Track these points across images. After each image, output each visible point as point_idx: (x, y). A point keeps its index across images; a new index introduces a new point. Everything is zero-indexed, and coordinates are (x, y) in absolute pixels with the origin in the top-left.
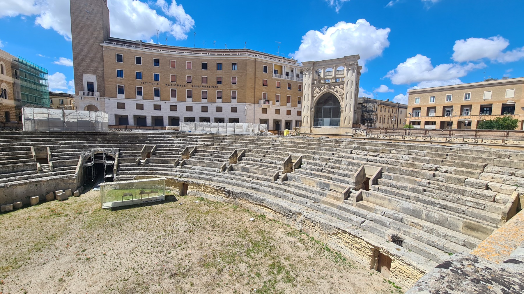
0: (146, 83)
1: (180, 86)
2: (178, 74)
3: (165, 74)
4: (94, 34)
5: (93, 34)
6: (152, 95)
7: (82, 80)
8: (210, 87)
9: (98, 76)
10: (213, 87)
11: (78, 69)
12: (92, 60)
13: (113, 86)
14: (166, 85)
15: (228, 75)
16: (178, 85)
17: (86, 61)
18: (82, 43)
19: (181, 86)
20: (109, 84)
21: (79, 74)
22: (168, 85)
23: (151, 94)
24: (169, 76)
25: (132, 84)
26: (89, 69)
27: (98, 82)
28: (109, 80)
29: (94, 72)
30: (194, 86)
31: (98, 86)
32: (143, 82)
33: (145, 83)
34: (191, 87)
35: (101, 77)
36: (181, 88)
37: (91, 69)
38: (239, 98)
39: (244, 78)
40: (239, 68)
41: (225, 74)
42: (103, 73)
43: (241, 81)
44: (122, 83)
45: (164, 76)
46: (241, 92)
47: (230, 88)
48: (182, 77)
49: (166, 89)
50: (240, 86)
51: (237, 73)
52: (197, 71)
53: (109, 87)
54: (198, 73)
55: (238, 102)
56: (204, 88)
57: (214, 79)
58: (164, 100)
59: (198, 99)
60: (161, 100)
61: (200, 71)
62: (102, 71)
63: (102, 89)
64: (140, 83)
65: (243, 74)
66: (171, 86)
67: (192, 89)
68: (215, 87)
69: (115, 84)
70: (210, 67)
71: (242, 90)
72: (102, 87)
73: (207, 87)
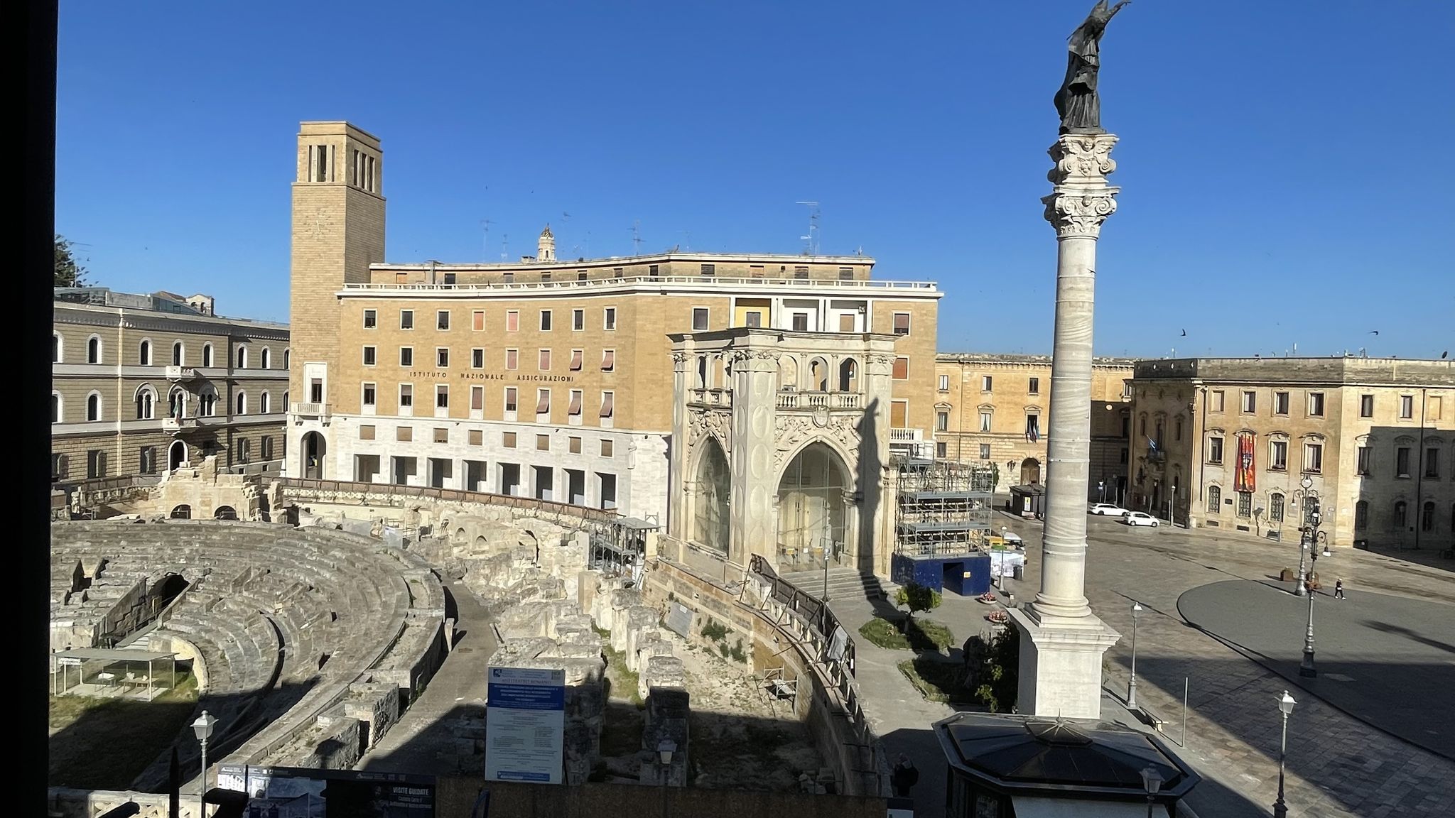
1: (493, 378)
2: (488, 345)
4: (329, 272)
5: (327, 272)
7: (301, 376)
8: (557, 379)
9: (330, 364)
10: (563, 379)
11: (296, 354)
12: (321, 330)
13: (356, 385)
15: (594, 343)
17: (311, 334)
19: (495, 377)
20: (348, 383)
21: (297, 364)
23: (430, 401)
24: (469, 352)
26: (314, 351)
27: (329, 378)
29: (325, 357)
30: (521, 377)
31: (330, 386)
34: (516, 381)
35: (336, 366)
36: (494, 383)
37: (320, 349)
38: (619, 413)
39: (631, 354)
40: (619, 323)
41: (590, 341)
42: (339, 357)
43: (623, 362)
44: (372, 377)
45: (458, 352)
46: (623, 396)
47: (600, 384)
48: (496, 353)
49: (461, 387)
50: (622, 377)
51: (615, 337)
52: (529, 335)
53: (348, 389)
54: (532, 341)
55: (616, 425)
56: (543, 382)
57: (566, 356)
58: (455, 416)
59: (529, 413)
60: (449, 417)
61: (536, 334)
62: (338, 352)
63: (336, 394)
64: (409, 374)
65: (628, 340)
66: (473, 378)
67: (517, 385)
68: (566, 379)
69: (359, 381)
70: (557, 322)
71: (625, 390)
72: (336, 390)
73: (551, 380)
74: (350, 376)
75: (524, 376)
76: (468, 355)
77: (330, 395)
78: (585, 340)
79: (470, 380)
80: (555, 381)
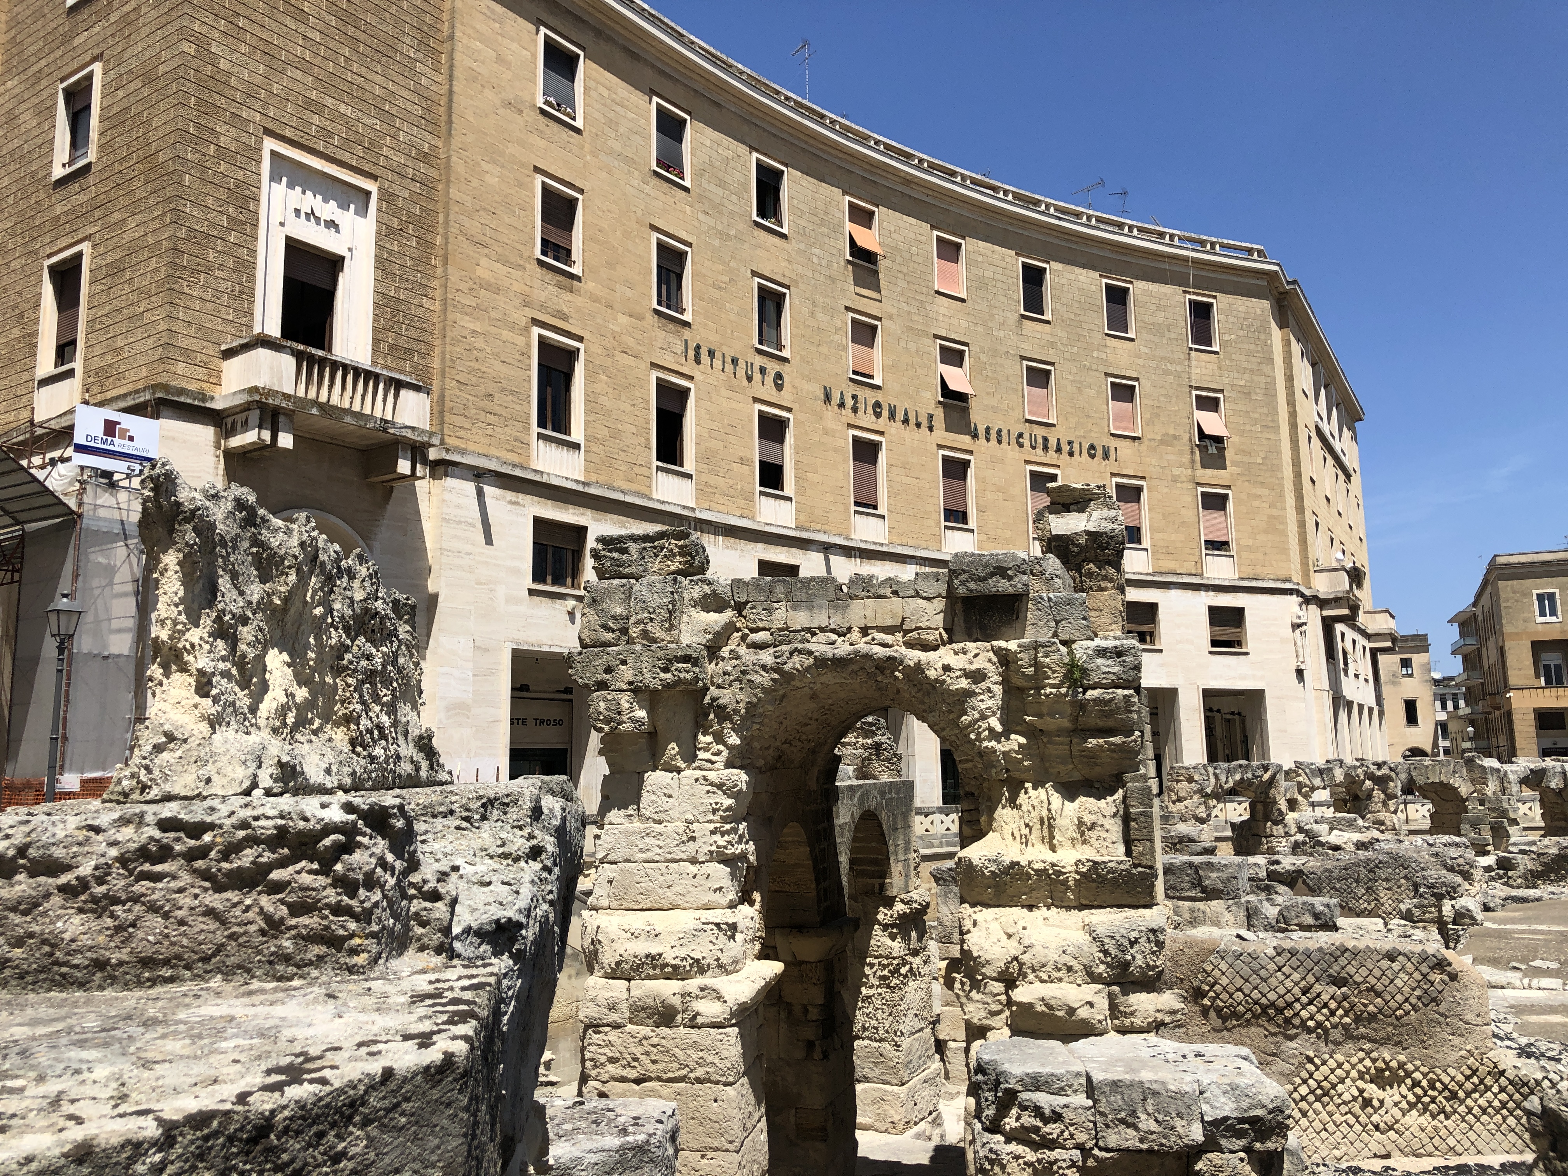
0: (711, 354)
1: (906, 420)
2: (891, 317)
3: (819, 299)
6: (746, 470)
7: (243, 207)
8: (1076, 448)
9: (385, 199)
10: (1092, 450)
11: (219, 80)
14: (828, 397)
15: (1166, 373)
16: (892, 414)
20: (478, 314)
21: (225, 134)
22: (836, 397)
23: (743, 462)
25: (630, 342)
27: (383, 266)
28: (485, 267)
29: (359, 155)
30: (981, 430)
32: (697, 348)
33: (705, 357)
35: (413, 219)
36: (910, 434)
37: (343, 108)
38: (1250, 542)
39: (1265, 410)
40: (1226, 337)
41: (1153, 364)
42: (428, 185)
43: (1248, 427)
44: (565, 318)
45: (812, 314)
46: (1256, 503)
47: (1189, 471)
48: (912, 346)
49: (826, 432)
50: (1245, 459)
51: (1220, 368)
52: (992, 316)
53: (479, 343)
54: (1001, 334)
55: (1248, 571)
56: (1040, 451)
57: (1093, 392)
58: (813, 526)
59: (1008, 534)
60: (797, 528)
61: (1013, 318)
62: (425, 157)
63: (409, 351)
64: (679, 348)
65: (1255, 378)
66: (855, 410)
67: (970, 452)
68: (1100, 452)
69: (522, 316)
70: (1065, 301)
71: (1260, 491)
72: (413, 333)
73: (1059, 450)
74: (487, 286)
75: (988, 430)
76: (838, 330)
77: (383, 346)
78: (1140, 362)
79: (847, 412)
80: (1071, 454)
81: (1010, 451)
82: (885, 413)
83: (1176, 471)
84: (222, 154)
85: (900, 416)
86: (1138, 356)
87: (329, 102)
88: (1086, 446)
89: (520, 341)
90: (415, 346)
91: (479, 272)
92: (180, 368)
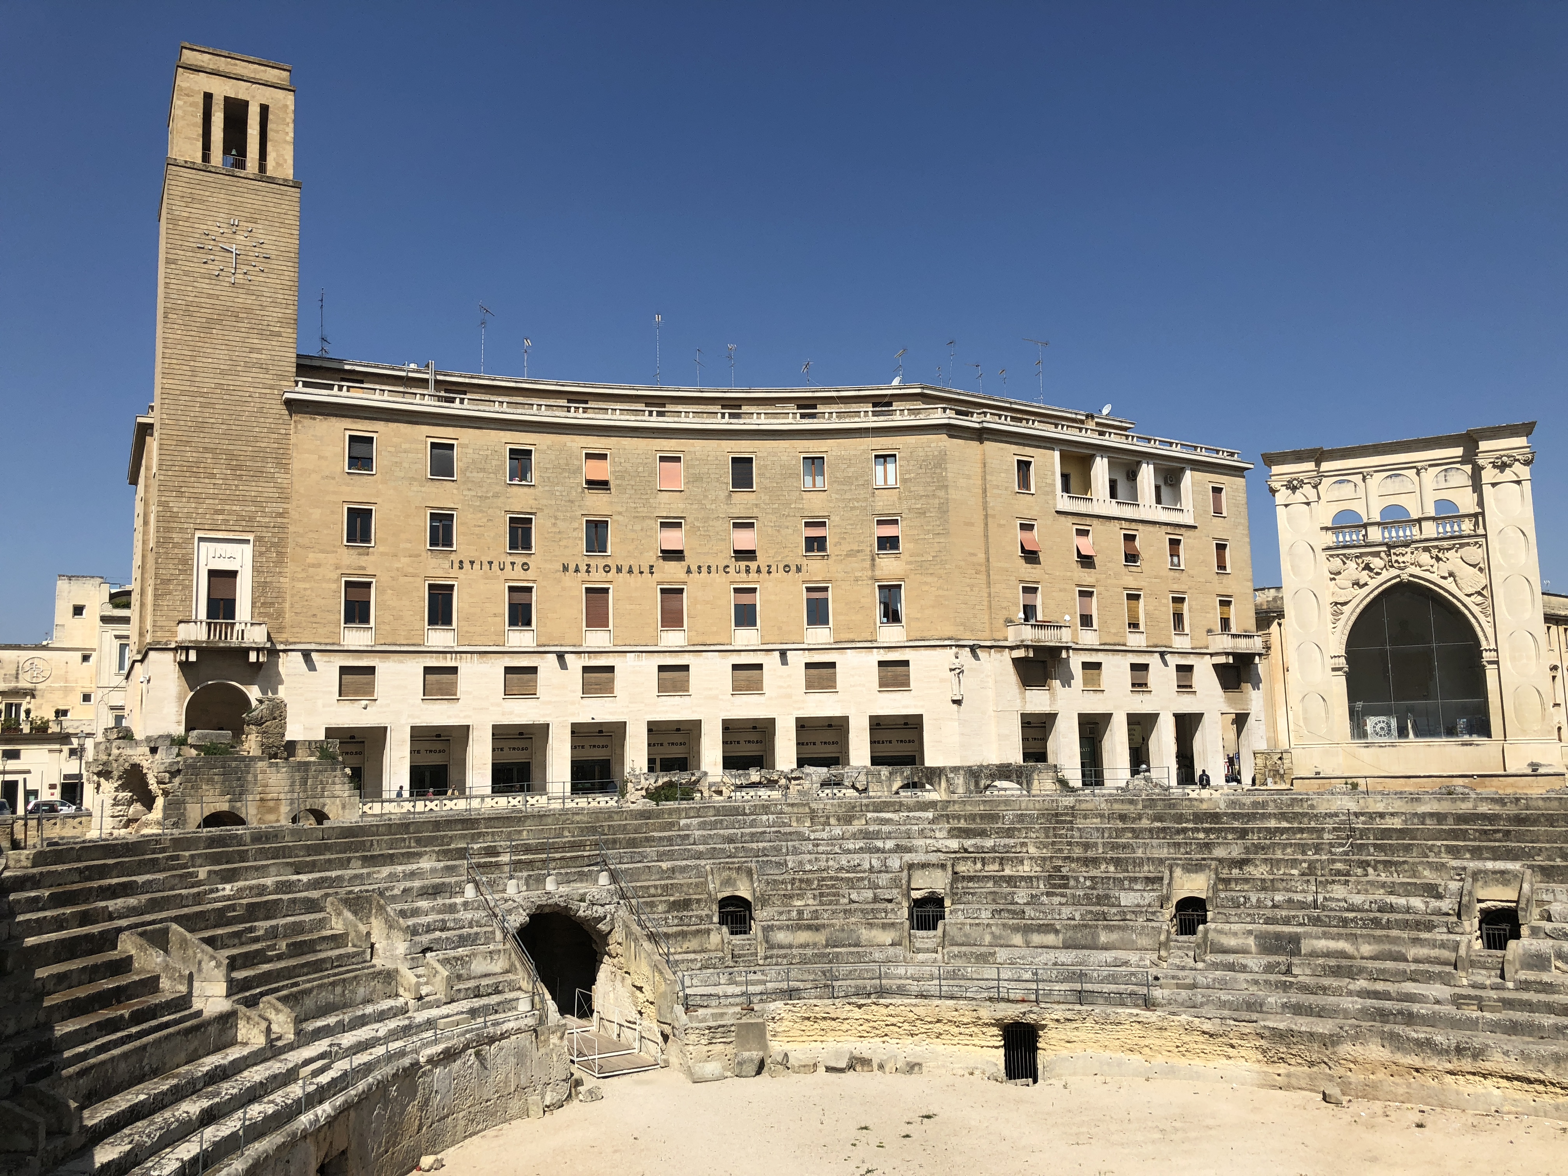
0: (472, 563)
1: (630, 571)
2: (620, 513)
3: (560, 515)
4: (259, 351)
6: (498, 619)
7: (186, 564)
8: (773, 569)
9: (259, 539)
10: (787, 568)
11: (174, 516)
12: (239, 467)
13: (324, 585)
14: (565, 568)
15: (853, 508)
16: (619, 570)
17: (213, 476)
18: (202, 395)
19: (636, 570)
20: (304, 580)
21: (177, 537)
22: (572, 567)
23: (495, 615)
24: (576, 525)
25: (411, 570)
26: (221, 512)
27: (257, 571)
28: (312, 557)
29: (248, 523)
30: (694, 568)
31: (260, 588)
32: (461, 562)
33: (467, 565)
34: (682, 576)
35: (274, 545)
36: (635, 580)
37: (234, 508)
38: (919, 615)
39: (938, 523)
40: (907, 476)
41: (842, 505)
42: (283, 527)
43: (922, 537)
44: (364, 568)
45: (554, 524)
46: (926, 588)
47: (870, 573)
48: (638, 527)
49: (564, 589)
50: (919, 559)
51: (900, 499)
52: (706, 497)
53: (308, 592)
54: (713, 506)
55: (914, 635)
56: (743, 575)
57: (790, 531)
58: (551, 643)
59: (715, 629)
60: (538, 646)
61: (723, 495)
62: (280, 515)
63: (273, 603)
64: (447, 565)
65: (931, 501)
66: (588, 571)
67: (685, 583)
68: (794, 568)
69: (334, 575)
70: (768, 475)
71: (929, 579)
72: (274, 595)
73: (759, 571)
74: (313, 566)
75: (699, 567)
76: (575, 529)
77: (259, 604)
78: (832, 505)
79: (582, 575)
80: (769, 572)
81: (719, 578)
82: (614, 570)
83: (859, 574)
84: (176, 545)
85: (625, 569)
86: (830, 501)
87: (227, 507)
88: (781, 567)
89: (334, 586)
90: (274, 600)
91: (308, 560)
92: (159, 634)
